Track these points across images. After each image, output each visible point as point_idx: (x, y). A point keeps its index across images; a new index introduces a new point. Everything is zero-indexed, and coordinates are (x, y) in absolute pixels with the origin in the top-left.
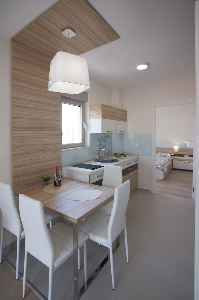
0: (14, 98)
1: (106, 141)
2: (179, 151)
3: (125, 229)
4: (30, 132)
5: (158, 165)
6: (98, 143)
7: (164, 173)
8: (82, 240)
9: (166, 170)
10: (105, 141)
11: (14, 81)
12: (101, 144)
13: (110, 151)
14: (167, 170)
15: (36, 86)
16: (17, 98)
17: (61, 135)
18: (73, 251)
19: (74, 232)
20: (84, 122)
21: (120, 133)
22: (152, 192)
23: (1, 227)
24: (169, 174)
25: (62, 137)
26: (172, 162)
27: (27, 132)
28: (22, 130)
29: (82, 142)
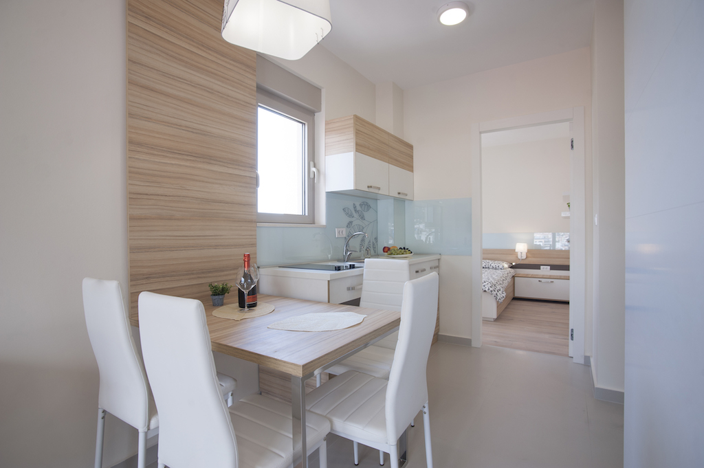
0: (131, 62)
1: (363, 216)
2: (529, 255)
3: (426, 410)
4: (177, 163)
5: (485, 284)
6: (347, 220)
7: (498, 302)
8: (316, 434)
9: (502, 295)
10: (363, 218)
11: (133, 16)
12: (354, 224)
13: (374, 244)
14: (504, 295)
15: (192, 43)
16: (142, 65)
17: (257, 184)
18: (291, 460)
19: (293, 416)
20: (312, 163)
21: (397, 196)
22: (474, 344)
23: (97, 408)
24: (506, 308)
25: (259, 189)
26: (512, 283)
27: (168, 162)
28: (155, 152)
29: (306, 214)
